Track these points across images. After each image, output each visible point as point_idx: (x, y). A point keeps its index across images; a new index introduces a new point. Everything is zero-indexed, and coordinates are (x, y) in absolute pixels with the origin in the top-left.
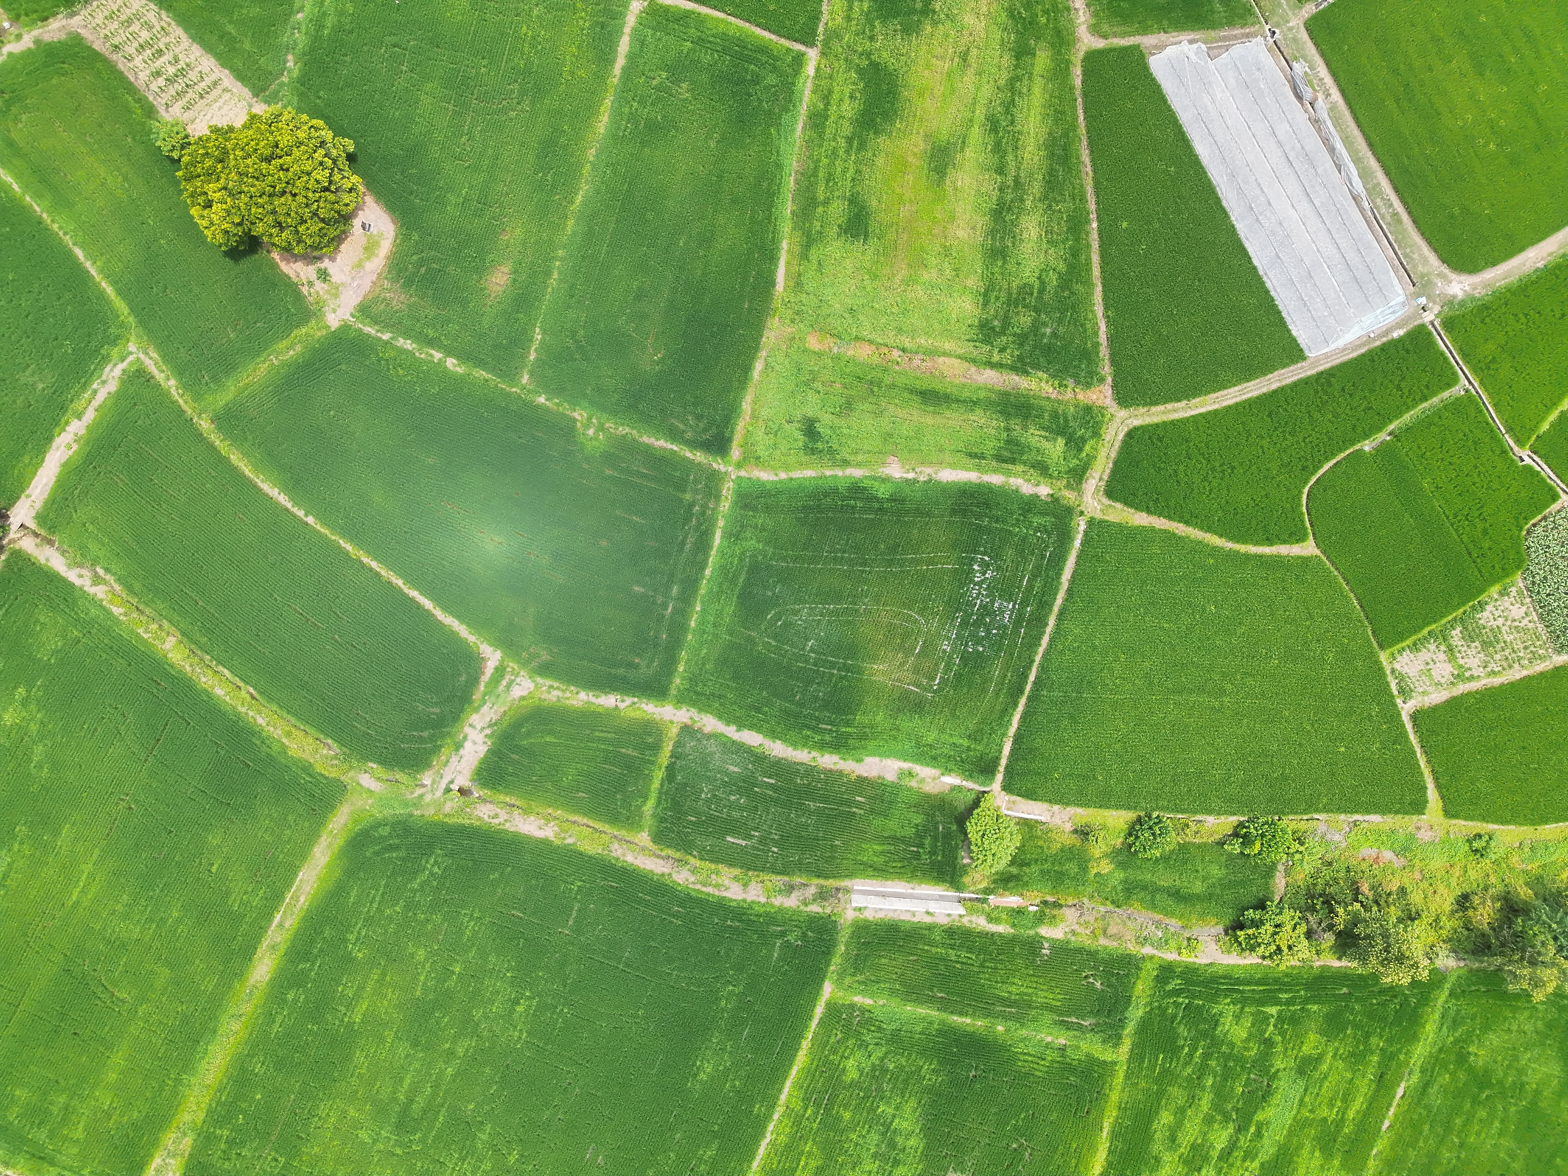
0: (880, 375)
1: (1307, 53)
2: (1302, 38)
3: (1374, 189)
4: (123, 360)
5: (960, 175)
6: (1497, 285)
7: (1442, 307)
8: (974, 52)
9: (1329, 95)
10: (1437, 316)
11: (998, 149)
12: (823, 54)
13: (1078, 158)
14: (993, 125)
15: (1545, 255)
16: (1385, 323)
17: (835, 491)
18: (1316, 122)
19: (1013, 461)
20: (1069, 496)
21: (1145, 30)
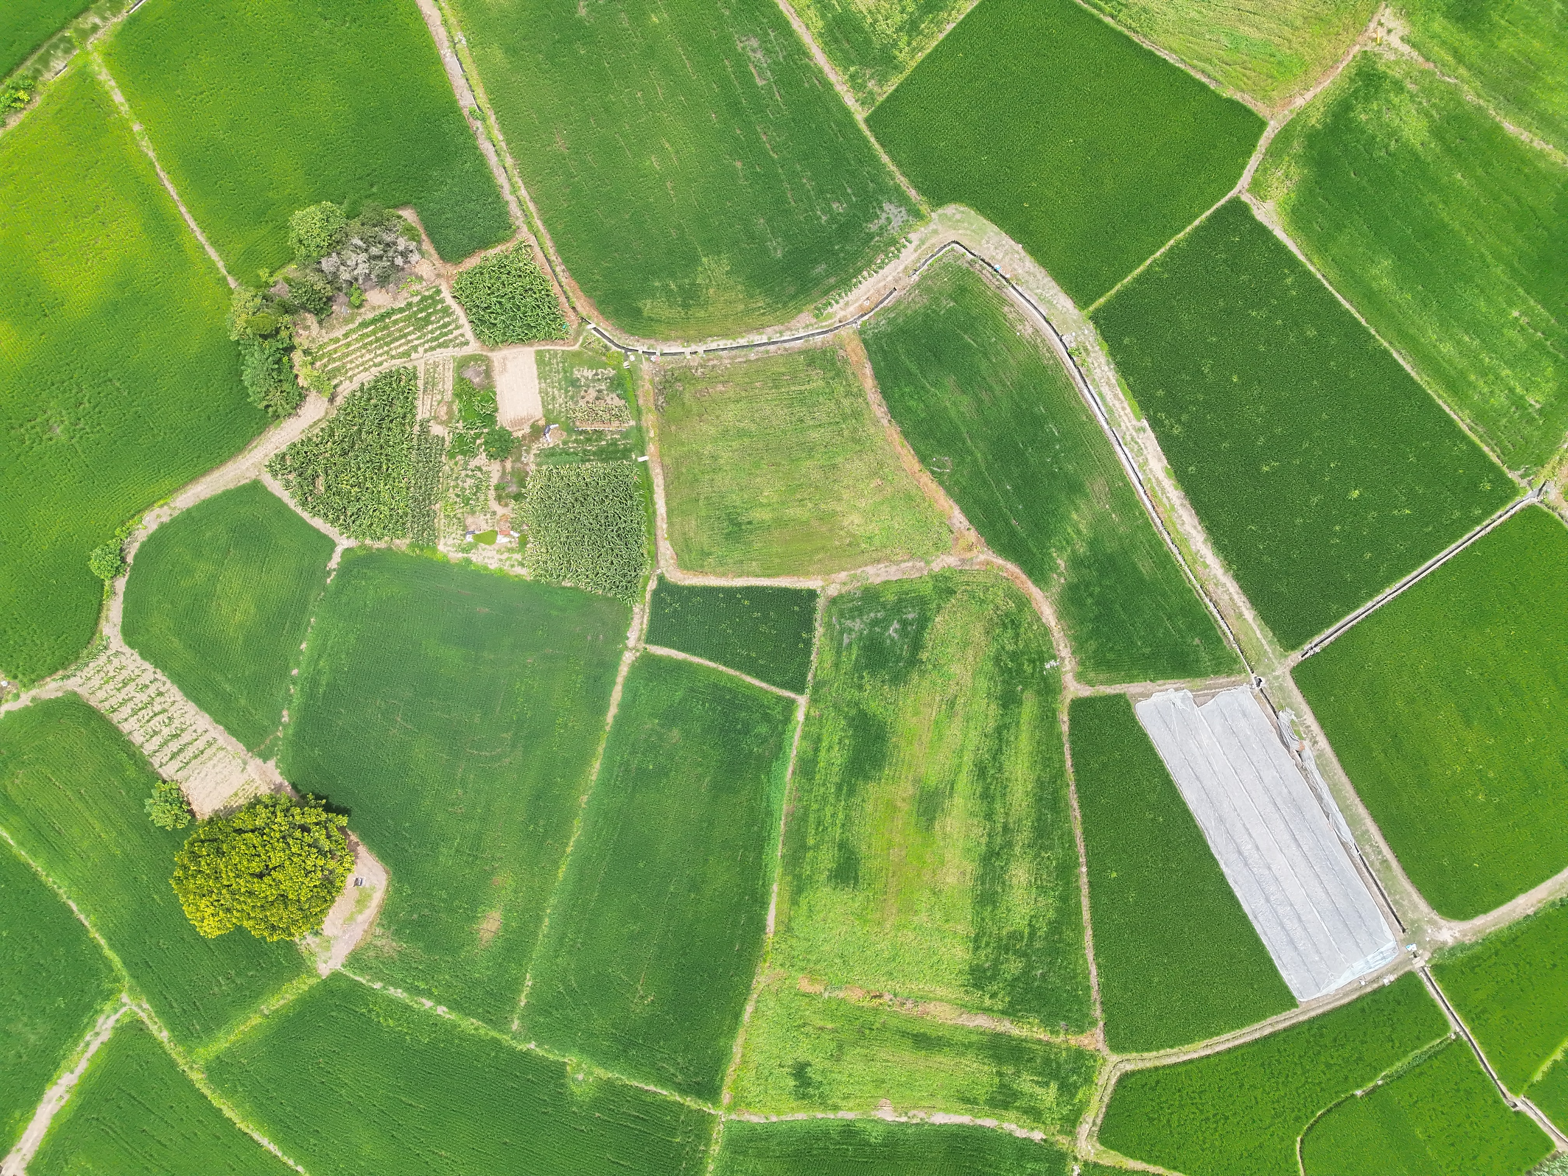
0: (872, 1018)
1: (1294, 701)
2: (1288, 687)
3: (1362, 835)
4: (116, 1011)
5: (949, 820)
6: (1488, 931)
7: (1432, 954)
8: (961, 700)
9: (1316, 742)
10: (1426, 962)
11: (986, 796)
12: (814, 701)
13: (1067, 804)
14: (981, 771)
15: (1535, 902)
16: (1376, 968)
17: (826, 1134)
18: (1303, 769)
19: (1006, 1106)
20: (1063, 1142)
21: (1131, 679)
